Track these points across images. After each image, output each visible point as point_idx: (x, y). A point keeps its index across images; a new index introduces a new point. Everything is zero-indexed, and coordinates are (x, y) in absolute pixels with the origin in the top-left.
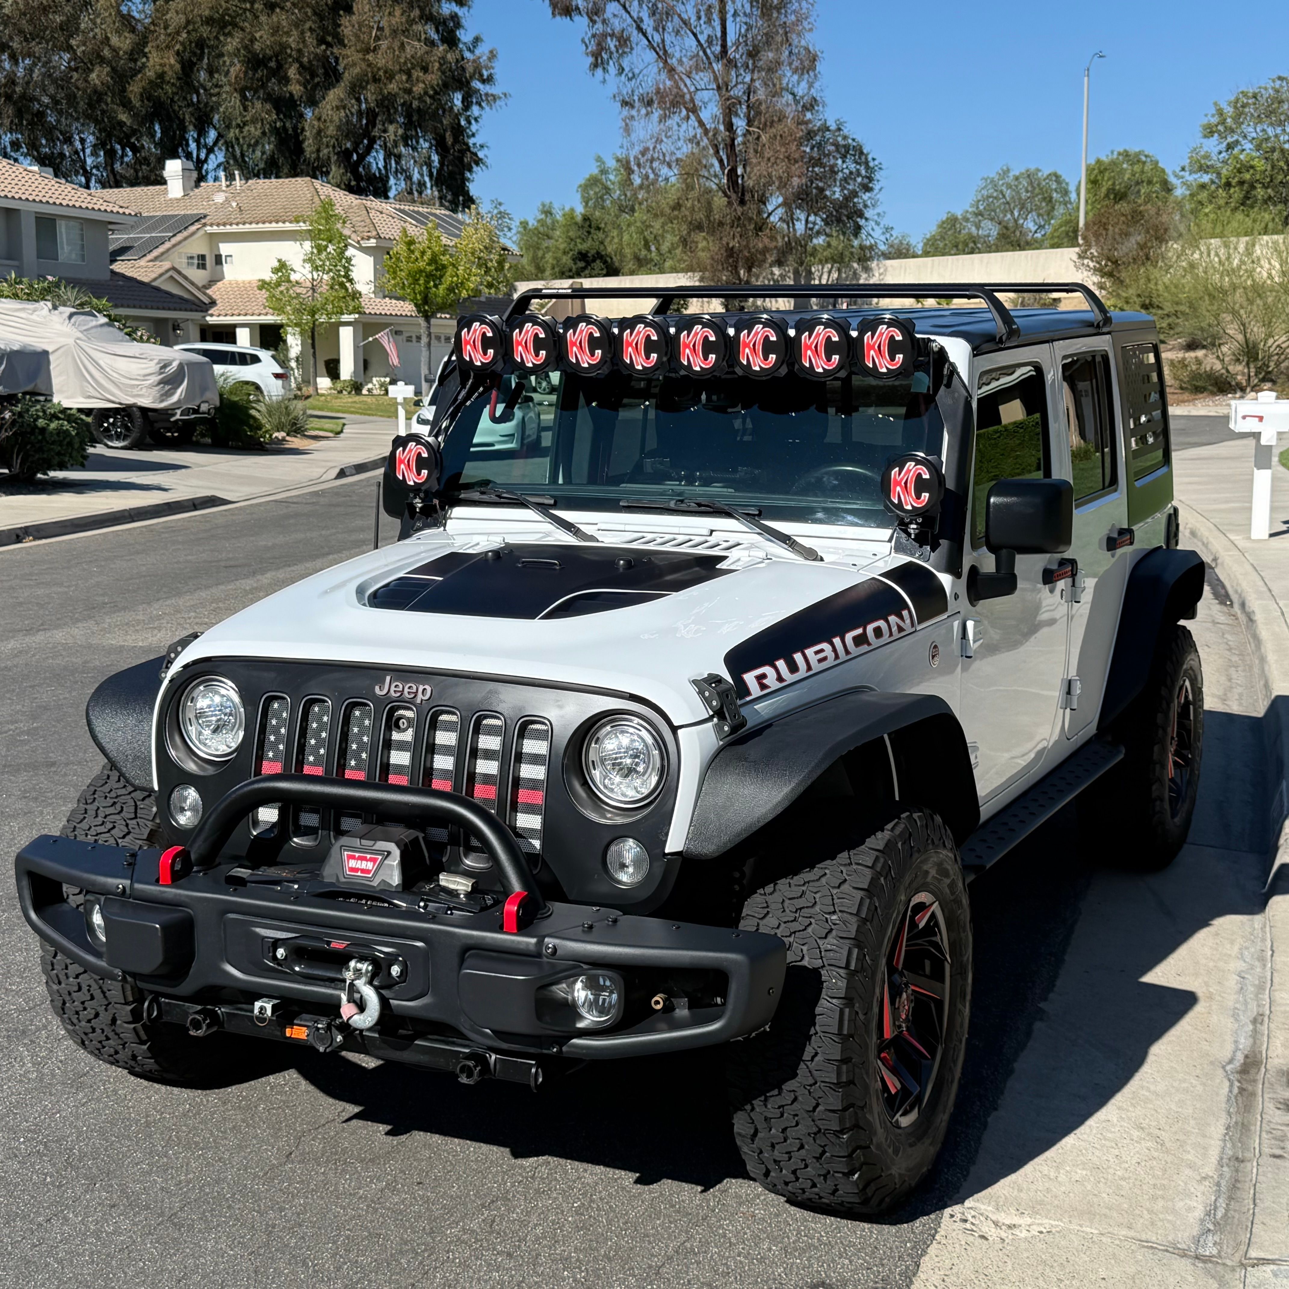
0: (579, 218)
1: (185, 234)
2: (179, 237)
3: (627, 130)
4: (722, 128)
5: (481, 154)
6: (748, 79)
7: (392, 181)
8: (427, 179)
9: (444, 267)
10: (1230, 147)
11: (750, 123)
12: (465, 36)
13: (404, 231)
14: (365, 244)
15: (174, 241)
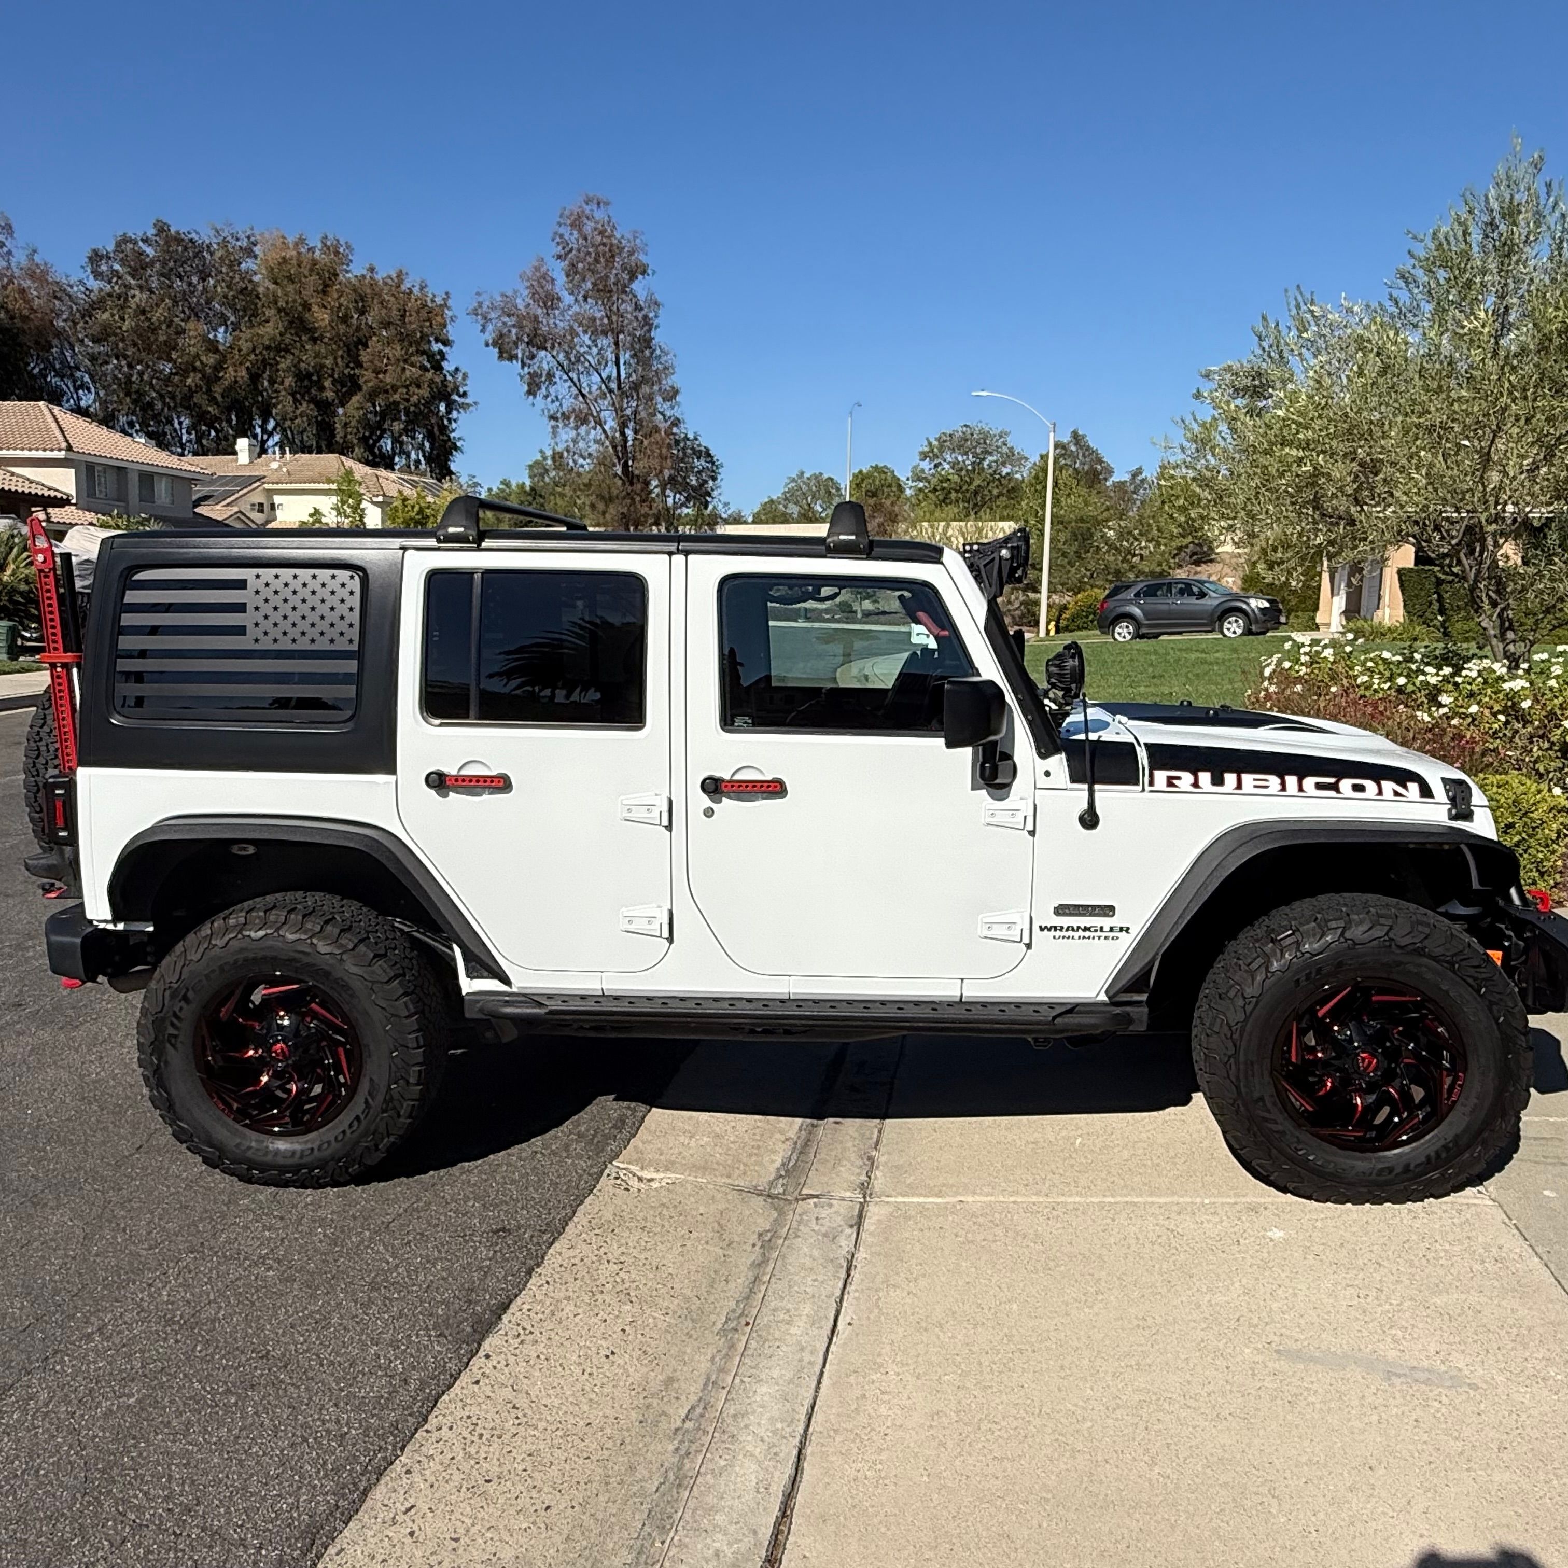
0: (528, 489)
1: (250, 488)
2: (245, 491)
3: (555, 433)
4: (617, 435)
5: (459, 444)
6: (634, 404)
7: (397, 459)
8: (421, 458)
9: (428, 517)
10: (936, 466)
11: (636, 432)
12: (448, 366)
13: (400, 492)
14: (375, 499)
15: (242, 493)
